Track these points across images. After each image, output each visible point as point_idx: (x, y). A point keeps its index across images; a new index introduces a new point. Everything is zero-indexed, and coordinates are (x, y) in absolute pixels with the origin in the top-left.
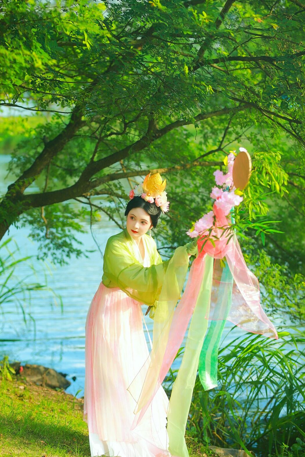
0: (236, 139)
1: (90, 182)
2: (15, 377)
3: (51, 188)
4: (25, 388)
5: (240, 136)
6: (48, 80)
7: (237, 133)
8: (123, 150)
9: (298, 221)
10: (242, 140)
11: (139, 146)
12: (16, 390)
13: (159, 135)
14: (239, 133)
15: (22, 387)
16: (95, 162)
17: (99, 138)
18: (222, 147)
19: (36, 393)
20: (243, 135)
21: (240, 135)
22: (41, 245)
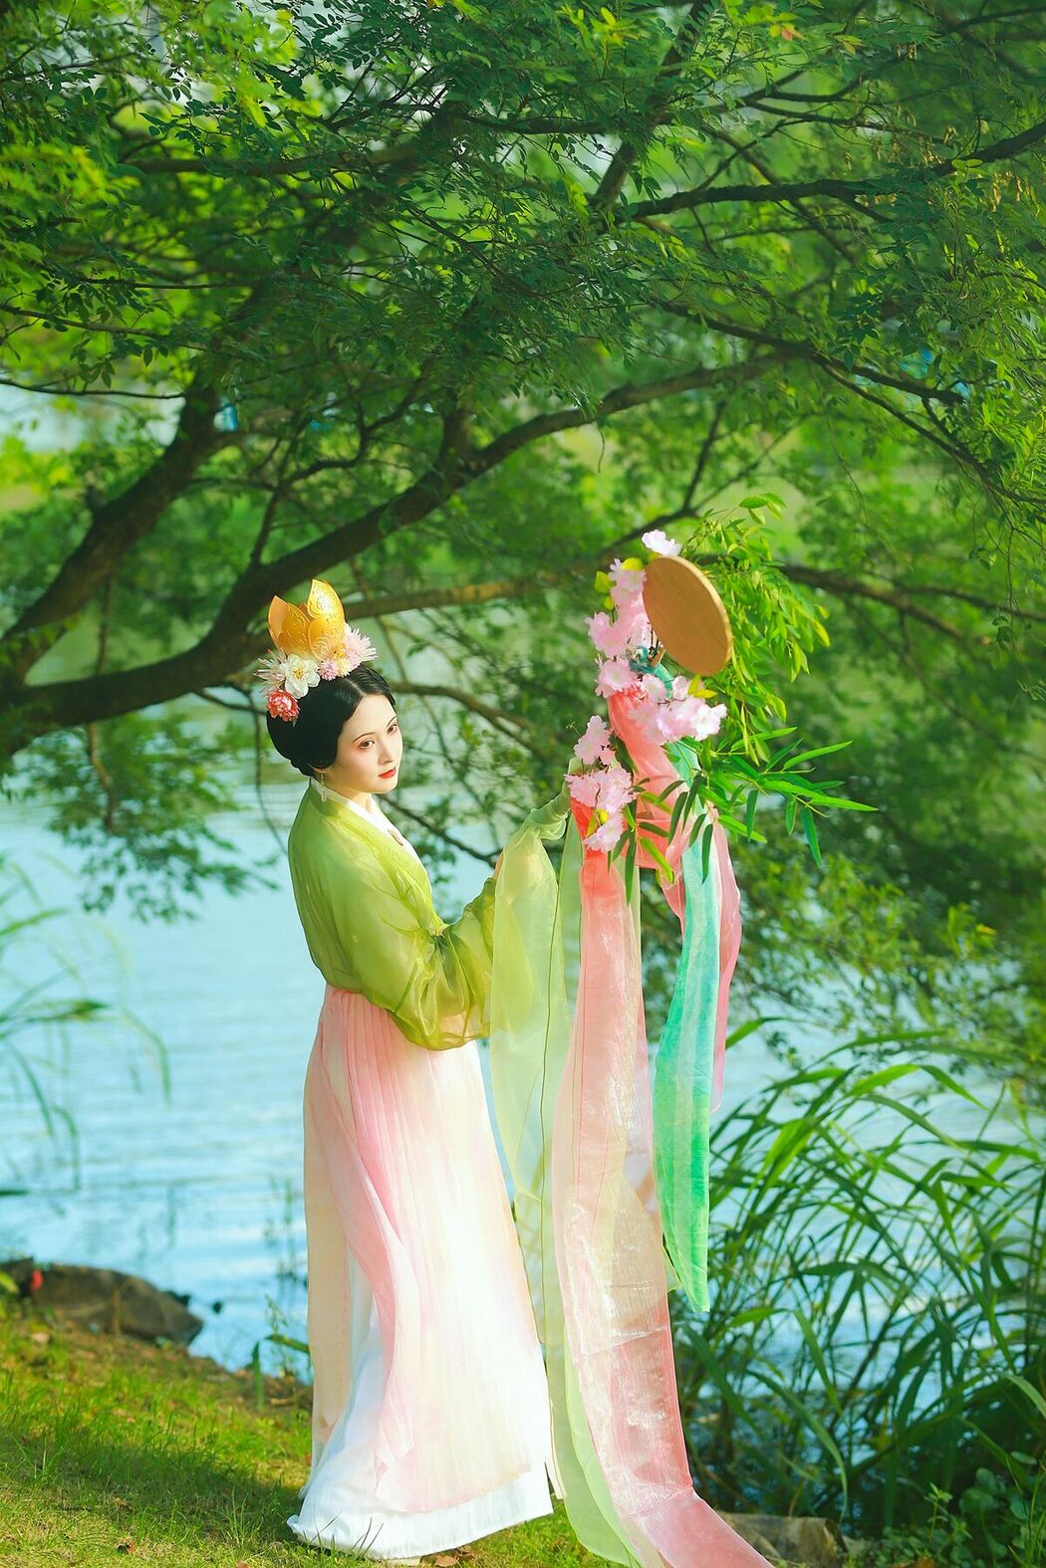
0: (741, 475)
1: (250, 635)
2: (17, 1307)
3: (120, 663)
4: (51, 1341)
5: (755, 466)
6: (96, 281)
7: (743, 456)
8: (359, 522)
9: (959, 753)
10: (760, 480)
11: (414, 505)
12: (23, 1344)
13: (479, 466)
14: (750, 455)
15: (41, 1337)
16: (266, 567)
17: (275, 483)
18: (694, 502)
19: (91, 1356)
20: (765, 460)
21: (752, 460)
22: (92, 859)
